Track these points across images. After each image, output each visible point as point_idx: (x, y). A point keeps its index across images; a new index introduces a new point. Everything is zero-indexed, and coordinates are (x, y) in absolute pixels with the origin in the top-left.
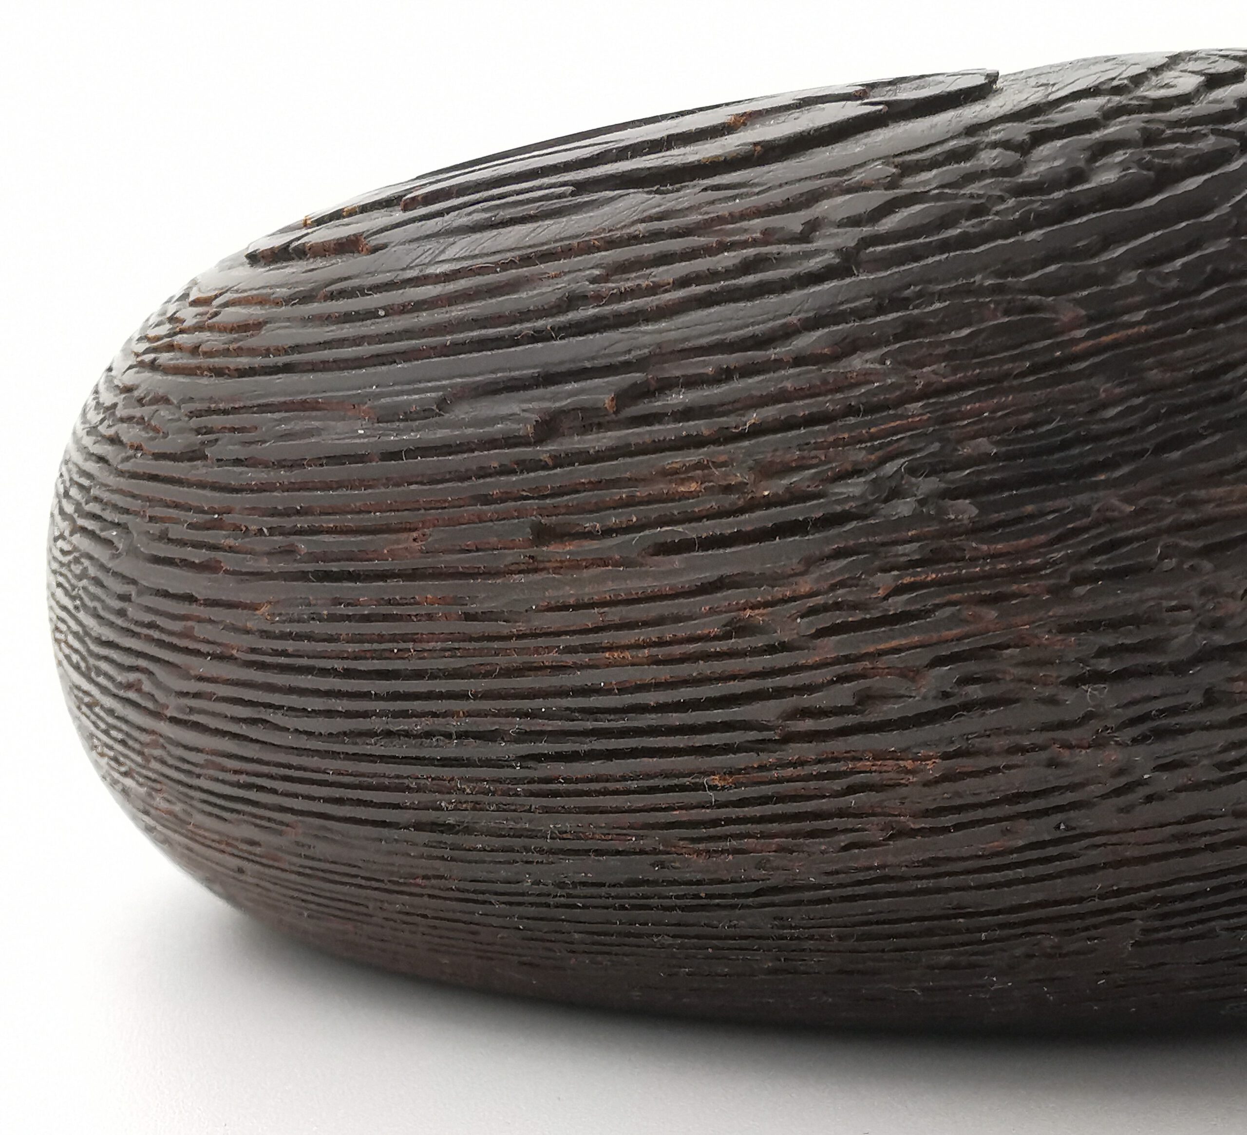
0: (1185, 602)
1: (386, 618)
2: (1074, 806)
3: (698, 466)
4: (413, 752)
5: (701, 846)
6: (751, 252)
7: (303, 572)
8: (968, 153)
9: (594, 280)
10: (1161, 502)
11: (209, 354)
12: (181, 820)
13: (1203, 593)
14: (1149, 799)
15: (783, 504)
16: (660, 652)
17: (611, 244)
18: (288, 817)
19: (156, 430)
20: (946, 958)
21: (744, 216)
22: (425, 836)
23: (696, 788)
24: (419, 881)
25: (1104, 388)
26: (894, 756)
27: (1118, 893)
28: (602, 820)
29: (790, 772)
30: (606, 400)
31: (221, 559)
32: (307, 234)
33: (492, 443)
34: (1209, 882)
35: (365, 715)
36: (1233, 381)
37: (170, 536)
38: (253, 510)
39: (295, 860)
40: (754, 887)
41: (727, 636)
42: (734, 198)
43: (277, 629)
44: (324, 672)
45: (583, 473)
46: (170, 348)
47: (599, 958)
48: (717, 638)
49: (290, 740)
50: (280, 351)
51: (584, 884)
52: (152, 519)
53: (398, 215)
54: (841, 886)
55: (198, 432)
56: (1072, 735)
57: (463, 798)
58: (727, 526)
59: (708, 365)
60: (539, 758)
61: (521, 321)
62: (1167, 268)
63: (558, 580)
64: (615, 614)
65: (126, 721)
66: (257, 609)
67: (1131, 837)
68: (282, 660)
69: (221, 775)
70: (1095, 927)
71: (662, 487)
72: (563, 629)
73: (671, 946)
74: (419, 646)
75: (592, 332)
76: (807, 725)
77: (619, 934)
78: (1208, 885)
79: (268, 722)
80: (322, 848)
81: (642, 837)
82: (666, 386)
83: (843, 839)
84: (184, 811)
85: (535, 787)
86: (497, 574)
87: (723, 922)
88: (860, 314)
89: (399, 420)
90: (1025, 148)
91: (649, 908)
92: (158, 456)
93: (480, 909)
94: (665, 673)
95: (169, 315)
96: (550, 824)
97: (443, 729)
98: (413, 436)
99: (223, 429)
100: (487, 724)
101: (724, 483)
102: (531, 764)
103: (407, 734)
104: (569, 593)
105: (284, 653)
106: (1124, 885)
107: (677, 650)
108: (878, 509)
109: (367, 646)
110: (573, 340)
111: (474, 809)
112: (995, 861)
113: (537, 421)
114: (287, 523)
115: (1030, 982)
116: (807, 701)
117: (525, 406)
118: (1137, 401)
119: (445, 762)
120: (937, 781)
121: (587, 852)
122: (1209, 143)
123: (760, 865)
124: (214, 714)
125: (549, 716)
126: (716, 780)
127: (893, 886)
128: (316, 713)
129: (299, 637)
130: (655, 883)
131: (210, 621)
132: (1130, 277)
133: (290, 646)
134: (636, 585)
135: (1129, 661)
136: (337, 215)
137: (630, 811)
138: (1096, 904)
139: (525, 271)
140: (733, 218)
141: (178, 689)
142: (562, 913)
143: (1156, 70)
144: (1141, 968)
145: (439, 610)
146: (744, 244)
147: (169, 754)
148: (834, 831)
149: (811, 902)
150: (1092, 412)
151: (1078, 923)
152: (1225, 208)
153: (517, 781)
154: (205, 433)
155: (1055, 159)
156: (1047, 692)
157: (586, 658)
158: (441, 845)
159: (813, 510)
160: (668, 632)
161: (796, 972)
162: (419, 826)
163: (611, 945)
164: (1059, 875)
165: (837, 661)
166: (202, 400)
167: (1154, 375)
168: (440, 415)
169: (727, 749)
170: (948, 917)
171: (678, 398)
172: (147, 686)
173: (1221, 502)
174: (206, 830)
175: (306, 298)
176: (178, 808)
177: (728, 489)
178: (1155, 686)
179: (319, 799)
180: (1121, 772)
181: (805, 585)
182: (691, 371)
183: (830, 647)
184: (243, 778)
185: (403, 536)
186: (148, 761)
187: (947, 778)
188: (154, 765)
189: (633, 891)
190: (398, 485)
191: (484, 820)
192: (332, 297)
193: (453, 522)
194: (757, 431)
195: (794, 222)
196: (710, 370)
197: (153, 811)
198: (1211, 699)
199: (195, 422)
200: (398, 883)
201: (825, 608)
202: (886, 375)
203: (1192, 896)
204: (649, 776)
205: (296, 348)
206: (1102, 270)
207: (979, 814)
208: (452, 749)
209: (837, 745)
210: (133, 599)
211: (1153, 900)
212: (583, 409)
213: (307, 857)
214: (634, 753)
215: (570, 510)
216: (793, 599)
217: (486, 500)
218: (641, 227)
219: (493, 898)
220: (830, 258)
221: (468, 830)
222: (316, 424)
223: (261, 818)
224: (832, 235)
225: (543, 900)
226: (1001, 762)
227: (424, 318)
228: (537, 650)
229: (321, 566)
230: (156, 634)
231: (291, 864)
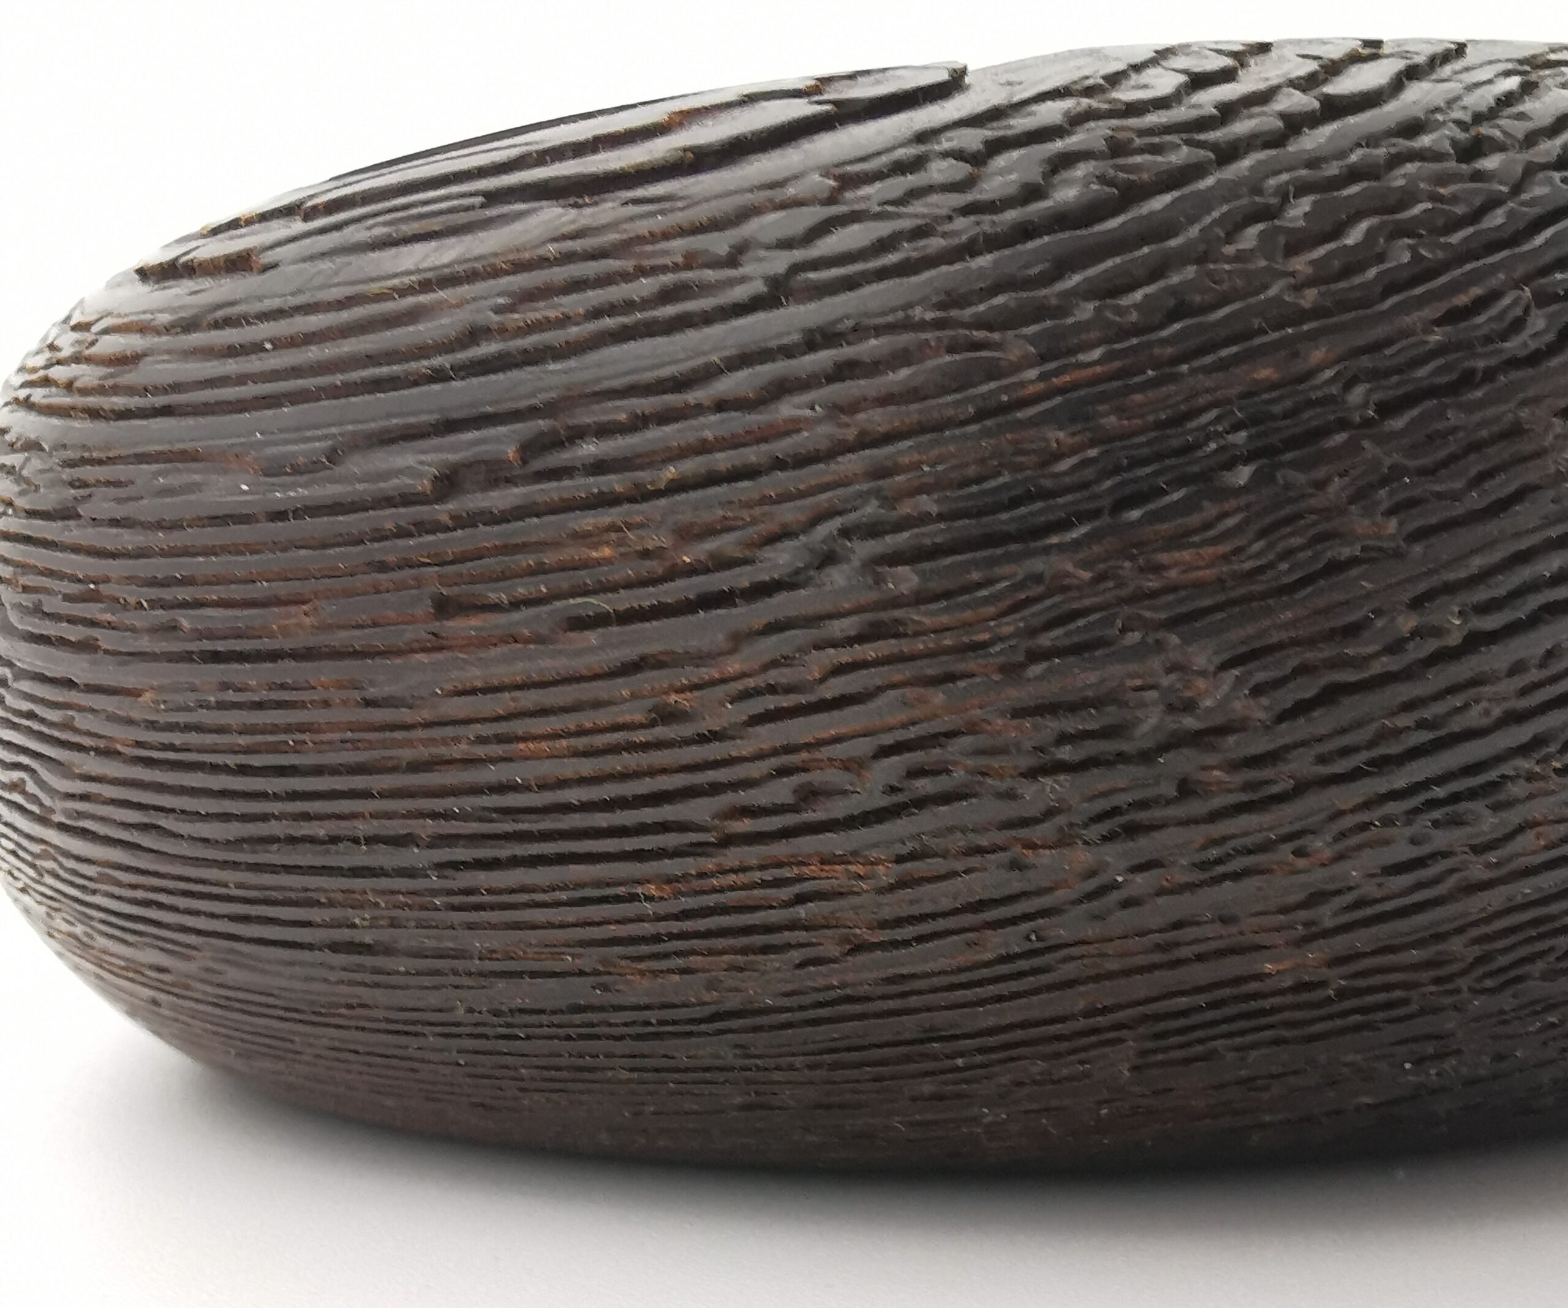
0: (1150, 681)
1: (280, 705)
2: (1044, 913)
3: (613, 528)
4: (319, 861)
5: (642, 966)
6: (668, 279)
7: (187, 652)
8: (916, 164)
9: (499, 310)
10: (1121, 568)
11: (84, 392)
12: (84, 944)
13: (1169, 671)
14: (1126, 904)
15: (707, 571)
16: (581, 743)
17: (519, 267)
18: (192, 939)
19: (27, 481)
20: (927, 1087)
21: (666, 236)
22: (342, 959)
23: (633, 898)
24: (343, 1011)
25: (1057, 436)
26: (842, 860)
27: (1105, 1010)
28: (533, 936)
29: (732, 878)
30: (511, 452)
31: (99, 637)
32: (198, 247)
33: (387, 501)
34: (1203, 996)
35: (265, 818)
36: (1197, 429)
37: (46, 609)
38: (130, 580)
39: (209, 989)
40: (707, 1011)
41: (652, 724)
42: (652, 214)
43: (163, 718)
44: (215, 768)
45: (487, 535)
46: (46, 382)
47: (555, 1096)
48: (642, 726)
49: (183, 849)
50: (157, 390)
51: (522, 1011)
52: (26, 589)
53: (298, 226)
54: (802, 1008)
55: (72, 484)
56: (1037, 833)
57: (377, 913)
58: (647, 597)
59: (619, 411)
60: (456, 866)
61: (418, 358)
62: (1125, 301)
63: (463, 660)
64: (530, 699)
65: (15, 829)
66: (140, 696)
67: (1109, 948)
68: (171, 755)
69: (117, 891)
70: (1085, 1049)
71: (573, 553)
72: (472, 716)
73: (629, 1081)
74: (318, 737)
75: (495, 371)
76: (745, 825)
77: (569, 1068)
78: (1201, 999)
79: (159, 827)
80: (234, 975)
81: (580, 956)
82: (578, 434)
83: (796, 955)
84: (87, 934)
85: (457, 900)
86: (399, 653)
87: (682, 1051)
88: (788, 352)
89: (287, 474)
90: (978, 159)
91: (598, 1037)
92: (31, 514)
93: (414, 1042)
94: (587, 767)
95: (49, 342)
96: (478, 942)
97: (350, 833)
98: (300, 493)
99: (98, 483)
100: (398, 827)
101: (639, 548)
102: (449, 872)
103: (312, 840)
104: (475, 675)
105: (172, 747)
106: (1109, 1002)
107: (600, 740)
108: (810, 578)
109: (259, 738)
110: (475, 381)
111: (392, 926)
112: (963, 978)
113: (435, 477)
114: (167, 594)
115: (1027, 1112)
116: (742, 797)
117: (423, 457)
118: (1093, 453)
119: (356, 872)
120: (892, 888)
121: (520, 974)
122: (1181, 156)
123: (711, 986)
124: (102, 819)
125: (464, 817)
126: (652, 889)
127: (858, 1008)
128: (208, 817)
129: (188, 728)
130: (601, 1009)
131: (92, 710)
132: (1086, 310)
133: (177, 738)
134: (548, 664)
135: (1090, 748)
136: (234, 224)
137: (562, 926)
138: (1082, 1023)
139: (423, 298)
140: (654, 237)
141: (62, 790)
142: (503, 1045)
143: (1137, 68)
144: (1143, 1096)
145: (336, 696)
146: (664, 269)
147: (61, 865)
148: (789, 946)
149: (772, 1028)
150: (1045, 464)
151: (1064, 1046)
152: (1194, 231)
153: (435, 893)
154: (79, 487)
155: (1010, 172)
156: (1002, 785)
157: (497, 750)
158: (360, 968)
159: (741, 578)
160: (586, 719)
161: (772, 1108)
162: (335, 947)
163: (565, 1081)
164: (1036, 991)
165: (775, 752)
166: (74, 447)
167: (1111, 421)
168: (331, 469)
169: (661, 854)
170: (922, 1041)
171: (589, 449)
172: (31, 787)
173: (1190, 568)
174: (112, 955)
175: (189, 325)
176: (79, 929)
177: (646, 554)
178: (1122, 776)
179: (224, 916)
180: (1092, 874)
181: (733, 666)
182: (604, 418)
183: (768, 736)
184: (140, 894)
185: (293, 609)
186: (42, 875)
187: (902, 884)
188: (49, 880)
189: (577, 1018)
190: (284, 550)
191: (405, 938)
192: (217, 325)
193: (348, 593)
194: (678, 487)
195: (719, 243)
196: (622, 417)
197: (56, 934)
198: (1186, 789)
199: (67, 474)
200: (321, 1014)
201: (757, 692)
202: (818, 421)
203: (1183, 1013)
204: (579, 886)
205: (176, 387)
206: (1054, 301)
207: (941, 924)
208: (361, 857)
209: (780, 849)
210: (10, 683)
211: (1145, 1018)
212: (486, 462)
213: (219, 985)
214: (562, 859)
215: (473, 580)
216: (723, 681)
217: (383, 567)
218: (552, 248)
219: (427, 1030)
220: (758, 287)
221: (388, 951)
222: (197, 478)
223: (164, 939)
224: (761, 260)
225: (480, 1030)
226: (959, 865)
227: (314, 353)
228: (444, 742)
229: (207, 645)
230: (36, 726)
231: (204, 993)
